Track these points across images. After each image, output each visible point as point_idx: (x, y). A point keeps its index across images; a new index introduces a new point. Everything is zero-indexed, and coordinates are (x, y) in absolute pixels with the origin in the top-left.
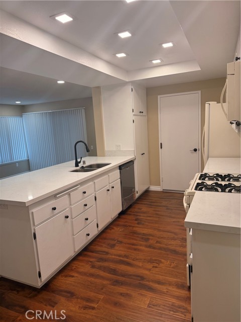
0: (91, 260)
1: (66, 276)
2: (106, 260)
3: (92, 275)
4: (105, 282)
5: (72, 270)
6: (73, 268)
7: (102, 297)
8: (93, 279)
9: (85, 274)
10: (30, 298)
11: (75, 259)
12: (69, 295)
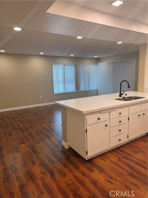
0: (119, 156)
1: (102, 159)
2: (128, 159)
3: (117, 165)
4: (124, 172)
5: (106, 157)
6: (107, 156)
7: (119, 179)
8: (117, 167)
9: (113, 162)
10: (81, 163)
11: (110, 152)
12: (101, 170)
